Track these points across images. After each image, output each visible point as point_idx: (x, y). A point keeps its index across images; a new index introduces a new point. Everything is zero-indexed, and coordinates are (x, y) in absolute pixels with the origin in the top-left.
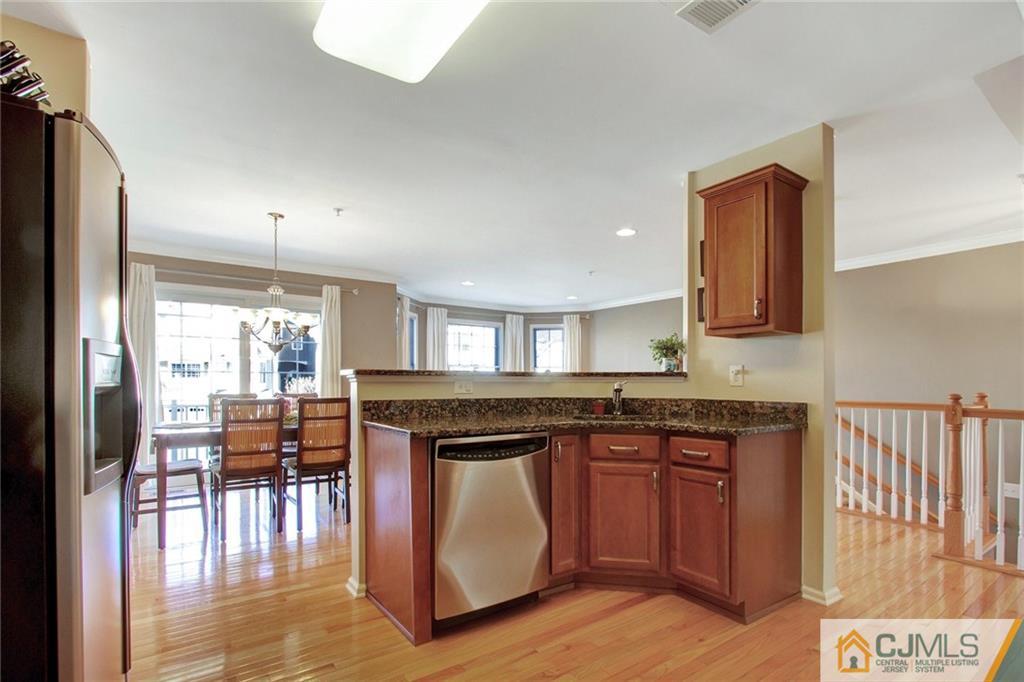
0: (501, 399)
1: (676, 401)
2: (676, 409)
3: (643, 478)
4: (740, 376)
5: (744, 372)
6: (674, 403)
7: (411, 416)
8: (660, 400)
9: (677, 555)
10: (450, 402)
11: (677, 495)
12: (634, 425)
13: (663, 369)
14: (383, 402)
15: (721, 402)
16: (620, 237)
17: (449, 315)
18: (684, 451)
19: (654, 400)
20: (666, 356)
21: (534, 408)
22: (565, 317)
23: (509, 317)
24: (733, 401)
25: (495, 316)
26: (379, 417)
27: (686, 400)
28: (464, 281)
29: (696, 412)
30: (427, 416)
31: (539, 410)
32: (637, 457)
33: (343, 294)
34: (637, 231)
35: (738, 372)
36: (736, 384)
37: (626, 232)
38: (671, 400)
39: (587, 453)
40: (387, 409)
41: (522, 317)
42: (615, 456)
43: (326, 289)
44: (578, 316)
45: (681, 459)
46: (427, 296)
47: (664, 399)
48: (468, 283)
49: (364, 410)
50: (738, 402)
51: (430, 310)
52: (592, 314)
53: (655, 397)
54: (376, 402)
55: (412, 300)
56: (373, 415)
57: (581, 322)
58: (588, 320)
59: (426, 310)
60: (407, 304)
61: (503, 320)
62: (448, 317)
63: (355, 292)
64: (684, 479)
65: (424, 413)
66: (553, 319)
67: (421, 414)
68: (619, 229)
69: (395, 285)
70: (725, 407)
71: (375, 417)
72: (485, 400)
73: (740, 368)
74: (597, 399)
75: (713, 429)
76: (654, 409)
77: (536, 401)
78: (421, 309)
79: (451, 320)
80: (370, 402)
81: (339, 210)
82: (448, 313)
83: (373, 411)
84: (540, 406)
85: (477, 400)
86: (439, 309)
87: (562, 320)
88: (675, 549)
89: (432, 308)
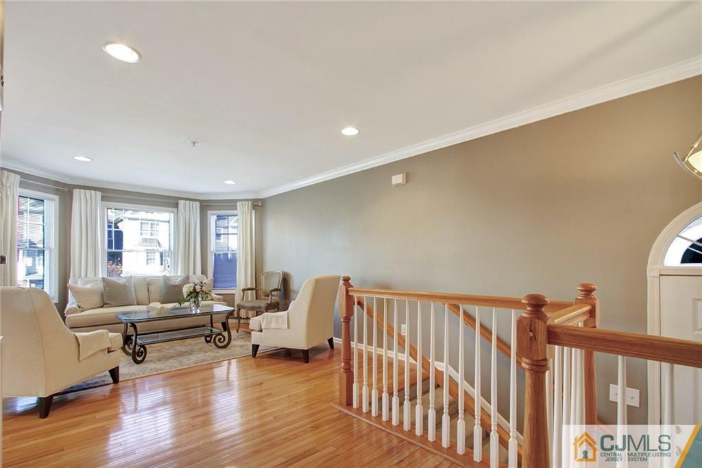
16: (344, 135)
22: (238, 203)
23: (181, 203)
34: (359, 132)
37: (350, 131)
41: (198, 204)
44: (251, 203)
51: (76, 192)
52: (263, 201)
57: (253, 208)
58: (259, 206)
59: (68, 191)
61: (176, 206)
62: (102, 200)
68: (343, 128)
82: (102, 196)
87: (236, 206)
89: (77, 190)
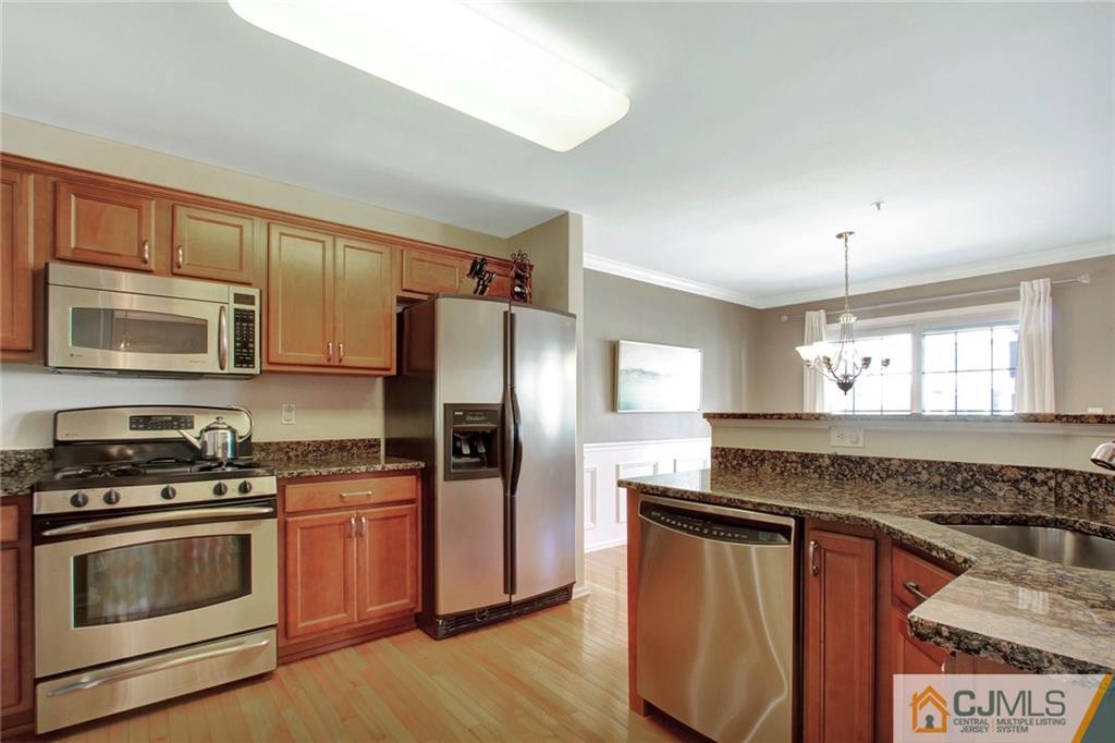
0: (915, 462)
7: (762, 471)
10: (816, 457)
14: (730, 450)
26: (726, 466)
30: (782, 473)
49: (717, 457)
54: (723, 449)
56: (721, 463)
63: (1082, 279)
65: (778, 469)
67: (774, 469)
72: (880, 461)
83: (720, 459)
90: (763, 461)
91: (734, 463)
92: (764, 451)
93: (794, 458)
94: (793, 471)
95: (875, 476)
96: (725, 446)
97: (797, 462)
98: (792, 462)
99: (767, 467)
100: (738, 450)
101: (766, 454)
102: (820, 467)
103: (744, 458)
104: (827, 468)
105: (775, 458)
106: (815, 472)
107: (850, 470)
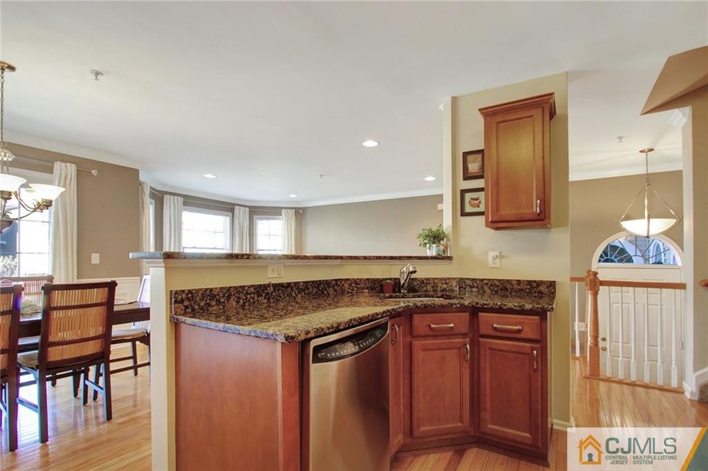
0: (308, 282)
1: (445, 279)
2: (445, 286)
3: (456, 351)
4: (498, 260)
5: (501, 257)
6: (443, 282)
7: (228, 306)
8: (433, 279)
9: (487, 416)
10: (265, 287)
11: (486, 363)
12: (452, 305)
13: (434, 254)
14: (197, 291)
15: (482, 280)
16: (366, 147)
17: (185, 204)
18: (495, 325)
19: (429, 279)
20: (434, 243)
21: (332, 289)
22: (283, 211)
23: (237, 208)
24: (493, 280)
25: (226, 207)
26: (193, 310)
27: (453, 279)
28: (206, 174)
29: (460, 288)
30: (244, 304)
31: (335, 291)
32: (452, 332)
33: (79, 173)
34: (379, 143)
35: (497, 256)
36: (494, 266)
37: (371, 144)
38: (441, 279)
39: (411, 332)
40: (202, 300)
41: (248, 209)
42: (434, 333)
43: (58, 166)
44: (294, 211)
45: (492, 332)
46: (164, 185)
47: (436, 278)
48: (209, 176)
49: (176, 302)
50: (498, 280)
51: (166, 197)
52: (304, 209)
53: (430, 277)
54: (190, 291)
55: (151, 187)
56: (187, 307)
57: (296, 216)
58: (300, 214)
59: (163, 197)
60: (147, 192)
61: (232, 211)
63: (94, 172)
64: (494, 350)
65: (241, 301)
66: (272, 211)
67: (238, 302)
68: (365, 141)
69: (137, 171)
70: (487, 284)
71: (189, 310)
72: (295, 284)
73: (498, 253)
74: (386, 279)
75: (528, 307)
76: (429, 287)
77: (334, 283)
78: (159, 197)
79: (186, 207)
80: (183, 291)
81: (97, 74)
82: (184, 202)
83: (186, 303)
84: (336, 287)
85: (289, 284)
86: (176, 197)
87: (281, 213)
88: (485, 410)
89: (168, 196)
90: (229, 298)
91: (202, 304)
92: (230, 287)
93: (252, 290)
94: (252, 300)
95: (294, 295)
96: (191, 288)
97: (254, 293)
98: (251, 293)
99: (233, 302)
100: (206, 289)
101: (232, 290)
102: (268, 294)
103: (213, 297)
104: (272, 294)
105: (239, 292)
106: (265, 298)
107: (283, 292)
